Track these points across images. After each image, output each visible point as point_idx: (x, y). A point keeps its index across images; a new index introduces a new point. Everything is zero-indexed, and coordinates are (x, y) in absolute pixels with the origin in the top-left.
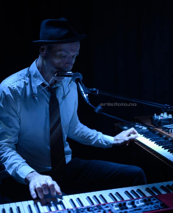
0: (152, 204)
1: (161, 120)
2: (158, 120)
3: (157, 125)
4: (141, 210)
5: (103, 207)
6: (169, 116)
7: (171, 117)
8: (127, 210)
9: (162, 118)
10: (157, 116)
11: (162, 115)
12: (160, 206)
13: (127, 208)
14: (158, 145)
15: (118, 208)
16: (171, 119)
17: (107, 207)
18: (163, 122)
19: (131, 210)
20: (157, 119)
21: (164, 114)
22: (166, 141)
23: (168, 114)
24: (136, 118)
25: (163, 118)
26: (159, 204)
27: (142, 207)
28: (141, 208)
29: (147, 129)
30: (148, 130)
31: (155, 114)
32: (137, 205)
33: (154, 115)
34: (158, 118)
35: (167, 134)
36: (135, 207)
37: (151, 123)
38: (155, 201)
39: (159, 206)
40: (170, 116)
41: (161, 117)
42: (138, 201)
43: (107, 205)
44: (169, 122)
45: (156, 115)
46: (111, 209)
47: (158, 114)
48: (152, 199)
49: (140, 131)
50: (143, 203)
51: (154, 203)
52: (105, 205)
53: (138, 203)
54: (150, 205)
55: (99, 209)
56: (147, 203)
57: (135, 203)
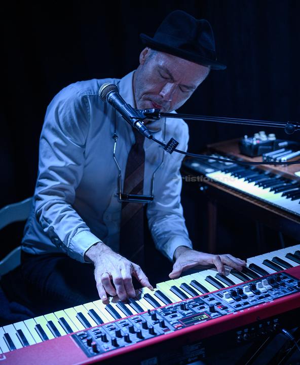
0: (284, 284)
1: (258, 145)
2: (253, 147)
3: (252, 155)
4: (269, 298)
5: (205, 300)
6: (270, 137)
7: (275, 139)
8: (246, 300)
9: (258, 142)
10: (250, 138)
11: (257, 136)
13: (246, 297)
15: (231, 299)
16: (273, 141)
17: (212, 299)
18: (261, 149)
19: (254, 298)
20: (251, 145)
21: (259, 134)
23: (267, 134)
24: (209, 146)
25: (261, 142)
27: (270, 291)
31: (246, 137)
32: (261, 290)
33: (244, 138)
34: (251, 142)
36: (259, 293)
38: (287, 280)
39: (296, 286)
40: (273, 137)
41: (257, 139)
42: (261, 283)
43: (211, 296)
44: (270, 147)
45: (248, 137)
46: (220, 302)
47: (251, 136)
48: (281, 276)
49: (223, 167)
50: (269, 287)
51: (286, 283)
52: (207, 296)
53: (262, 287)
54: (281, 287)
55: (200, 304)
56: (276, 284)
57: (257, 287)
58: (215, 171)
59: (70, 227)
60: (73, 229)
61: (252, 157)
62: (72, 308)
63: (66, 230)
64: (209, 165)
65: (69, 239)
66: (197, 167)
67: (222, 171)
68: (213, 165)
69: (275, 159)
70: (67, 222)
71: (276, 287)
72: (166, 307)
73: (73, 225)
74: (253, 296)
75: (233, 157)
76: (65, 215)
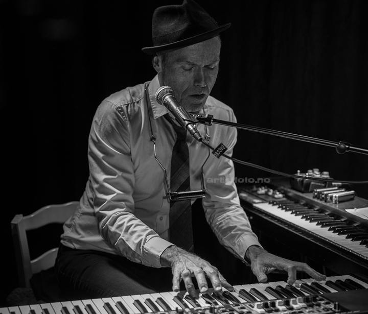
0: (319, 305)
3: (303, 189)
5: (236, 308)
6: (323, 174)
7: (328, 176)
10: (303, 173)
11: (310, 172)
12: (333, 309)
13: (278, 310)
14: (309, 221)
15: (262, 310)
16: (326, 179)
17: (243, 308)
18: (313, 185)
21: (313, 171)
22: (321, 214)
23: (321, 171)
26: (332, 306)
27: (304, 309)
28: (301, 310)
29: (284, 197)
30: (284, 199)
31: (299, 171)
32: (295, 306)
33: (297, 172)
35: (323, 203)
36: (292, 309)
37: (290, 187)
38: (323, 302)
40: (326, 175)
41: (310, 175)
42: (295, 300)
43: (242, 306)
44: (323, 185)
45: (301, 172)
46: (251, 311)
47: (304, 171)
48: (317, 298)
49: (271, 199)
50: (304, 304)
51: (322, 304)
52: (238, 305)
53: (296, 304)
54: (315, 307)
55: (230, 311)
56: (310, 303)
57: (291, 303)
58: (262, 202)
59: (139, 236)
60: (143, 237)
61: (303, 192)
62: (100, 299)
63: (136, 239)
64: (257, 196)
65: (141, 247)
66: (244, 197)
67: (270, 203)
68: (261, 197)
69: (326, 195)
70: (135, 232)
71: (312, 306)
72: (195, 309)
73: (142, 233)
74: (285, 311)
75: (282, 192)
76: (131, 225)
